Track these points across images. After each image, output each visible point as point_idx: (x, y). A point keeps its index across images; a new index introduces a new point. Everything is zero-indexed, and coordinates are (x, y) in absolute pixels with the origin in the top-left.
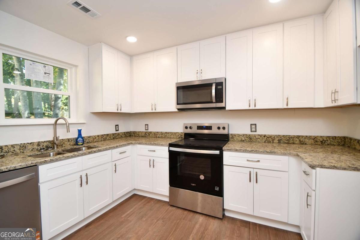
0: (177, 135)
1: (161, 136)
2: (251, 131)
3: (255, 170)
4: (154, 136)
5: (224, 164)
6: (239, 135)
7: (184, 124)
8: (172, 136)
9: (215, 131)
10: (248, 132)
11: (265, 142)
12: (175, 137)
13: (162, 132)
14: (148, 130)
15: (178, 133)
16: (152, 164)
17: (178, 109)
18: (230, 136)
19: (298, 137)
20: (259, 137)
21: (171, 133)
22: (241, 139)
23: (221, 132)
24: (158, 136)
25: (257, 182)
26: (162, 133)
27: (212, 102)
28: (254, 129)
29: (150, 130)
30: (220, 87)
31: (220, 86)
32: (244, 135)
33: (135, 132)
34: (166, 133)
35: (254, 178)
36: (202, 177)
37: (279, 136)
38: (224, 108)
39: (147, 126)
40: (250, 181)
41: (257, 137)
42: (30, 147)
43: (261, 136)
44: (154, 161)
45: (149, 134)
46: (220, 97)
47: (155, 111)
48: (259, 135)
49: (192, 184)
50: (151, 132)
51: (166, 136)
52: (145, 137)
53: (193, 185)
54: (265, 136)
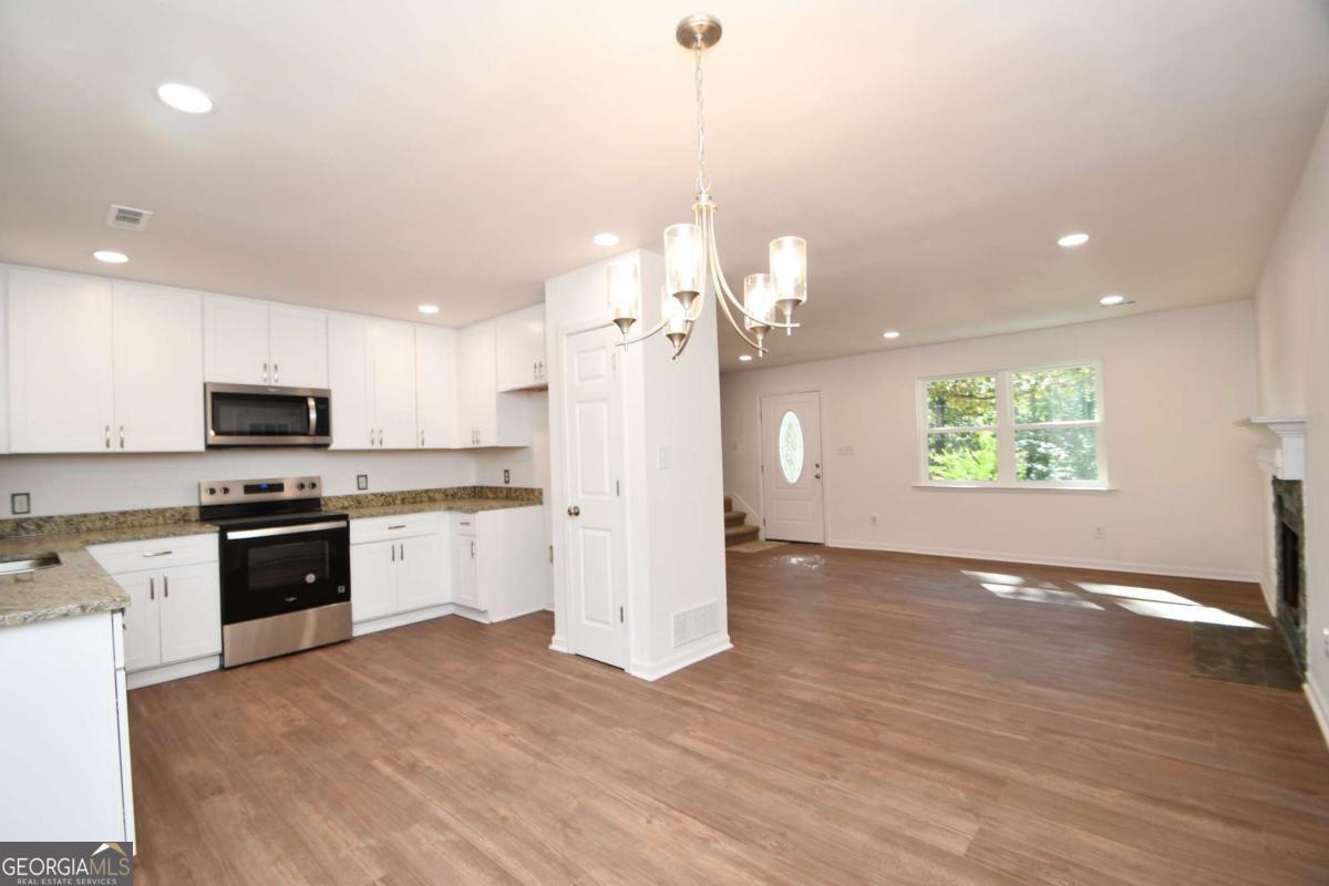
0: (168, 515)
1: (99, 524)
2: (359, 489)
3: (400, 542)
4: (66, 531)
5: (351, 542)
6: (338, 498)
9: (289, 493)
10: (354, 491)
11: (382, 505)
12: (161, 520)
13: (103, 513)
14: (28, 512)
15: (171, 509)
16: (159, 590)
17: (210, 447)
18: (322, 502)
19: (427, 491)
20: (373, 497)
21: (143, 511)
22: (341, 506)
23: (307, 493)
24: (84, 528)
25: (402, 558)
26: (104, 517)
27: (305, 434)
28: (363, 485)
29: (37, 513)
30: (322, 406)
31: (323, 403)
32: (346, 497)
34: (123, 513)
35: (398, 554)
36: (310, 578)
37: (403, 492)
38: (326, 446)
39: (20, 500)
40: (393, 561)
41: (370, 498)
43: (375, 495)
44: (166, 579)
45: (36, 525)
46: (324, 427)
47: (121, 451)
48: (372, 494)
49: (288, 600)
50: (49, 517)
51: (124, 522)
52: (17, 537)
53: (292, 599)
54: (382, 495)
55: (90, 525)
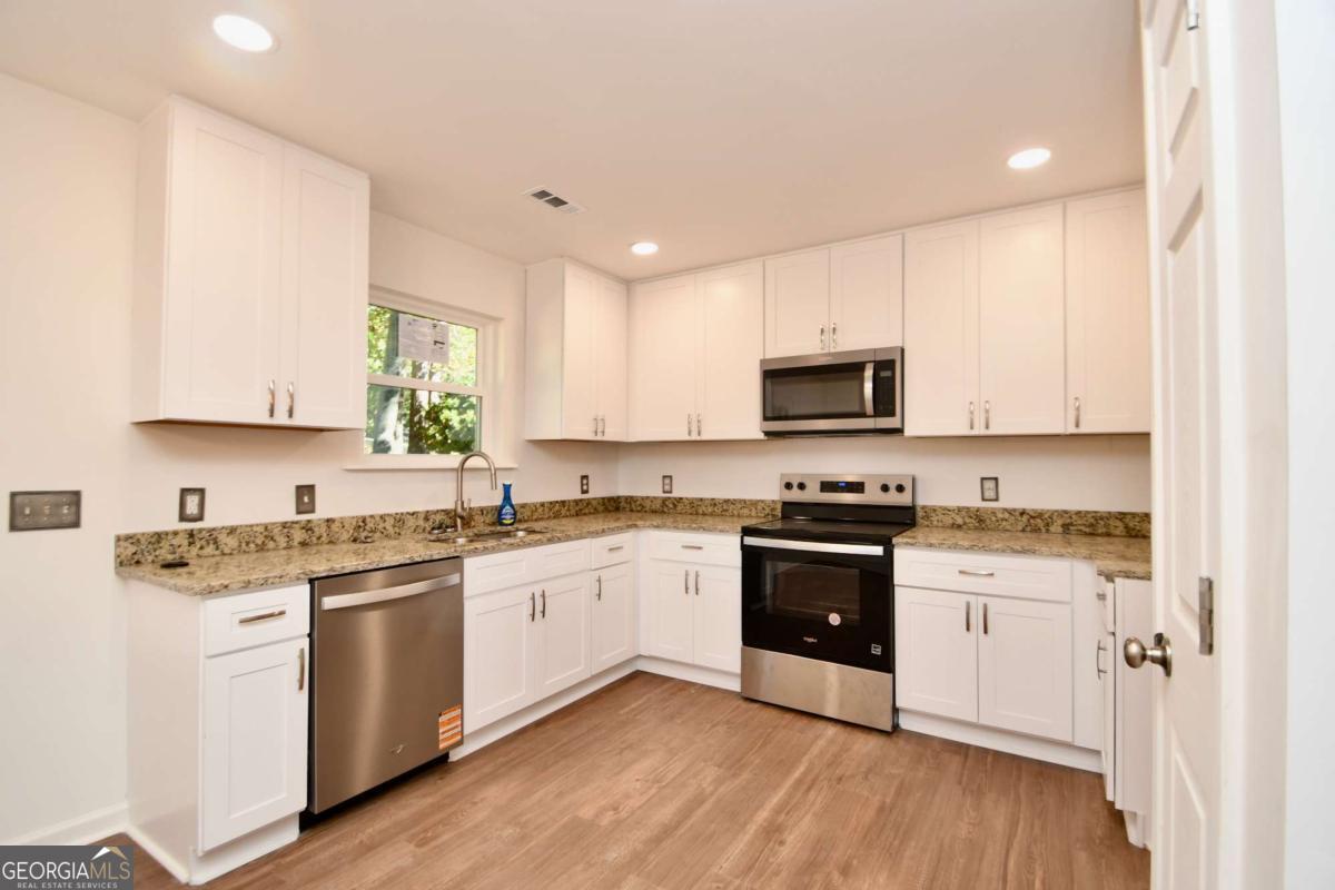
0: (759, 507)
1: (710, 509)
2: (983, 499)
3: (982, 600)
4: (690, 511)
5: (896, 582)
6: (946, 510)
7: (782, 475)
8: (746, 511)
9: (872, 496)
10: (974, 501)
11: (1023, 530)
12: (753, 514)
13: (713, 499)
14: (671, 492)
15: (762, 501)
16: (692, 585)
17: (767, 433)
18: (920, 513)
20: (1006, 515)
21: (740, 501)
22: (951, 522)
23: (893, 498)
24: (701, 511)
25: (986, 632)
26: (714, 503)
27: (863, 415)
28: (990, 494)
29: (676, 494)
30: (886, 374)
31: (887, 371)
32: (960, 509)
33: (632, 497)
34: (727, 501)
35: (978, 621)
36: (835, 619)
37: (1066, 512)
38: (899, 431)
39: (667, 481)
40: (968, 629)
41: (1000, 516)
42: (411, 522)
43: (1011, 512)
44: (697, 576)
45: (674, 504)
46: (886, 399)
47: (698, 438)
48: (1005, 510)
49: (805, 639)
50: (681, 499)
51: (727, 510)
52: (663, 512)
53: (811, 640)
54: (1023, 513)
55: (704, 508)
